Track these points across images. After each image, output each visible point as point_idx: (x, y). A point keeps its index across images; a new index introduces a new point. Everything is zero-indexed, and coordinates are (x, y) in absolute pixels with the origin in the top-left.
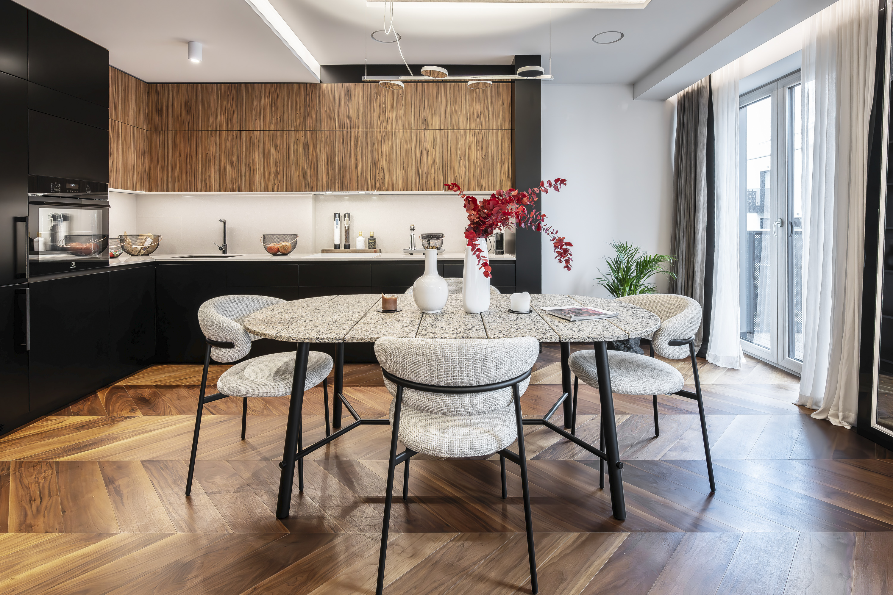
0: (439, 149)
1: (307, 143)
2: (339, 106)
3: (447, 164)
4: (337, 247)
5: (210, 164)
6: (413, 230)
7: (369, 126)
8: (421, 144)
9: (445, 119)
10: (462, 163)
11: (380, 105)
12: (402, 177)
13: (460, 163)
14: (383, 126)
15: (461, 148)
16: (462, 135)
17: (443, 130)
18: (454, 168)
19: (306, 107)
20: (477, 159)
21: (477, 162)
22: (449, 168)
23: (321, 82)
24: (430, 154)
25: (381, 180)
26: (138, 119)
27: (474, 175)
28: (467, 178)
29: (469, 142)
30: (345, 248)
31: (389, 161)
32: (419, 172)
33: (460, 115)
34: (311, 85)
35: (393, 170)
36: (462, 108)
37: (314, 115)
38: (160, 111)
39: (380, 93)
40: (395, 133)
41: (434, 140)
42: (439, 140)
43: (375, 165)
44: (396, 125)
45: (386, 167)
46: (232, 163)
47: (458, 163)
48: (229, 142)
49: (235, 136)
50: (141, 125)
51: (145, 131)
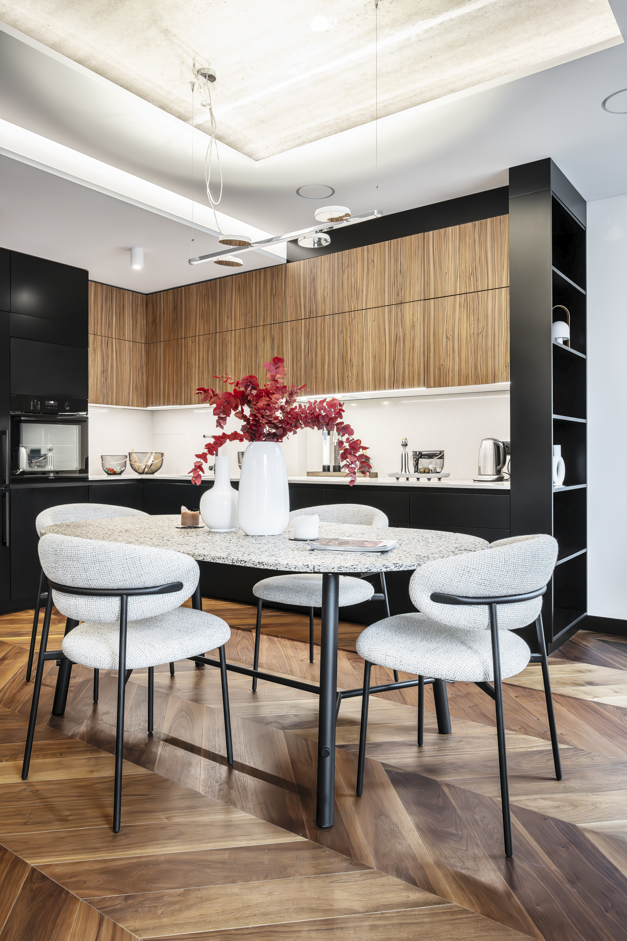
0: (419, 328)
1: (273, 339)
2: (305, 288)
3: (429, 348)
4: (326, 469)
5: (191, 375)
6: (405, 445)
7: (336, 308)
8: (396, 324)
9: (426, 284)
10: (450, 344)
11: (348, 279)
12: (374, 372)
13: (447, 344)
14: (351, 306)
15: (449, 322)
16: (449, 304)
17: (424, 300)
18: (439, 353)
19: (273, 296)
20: (470, 336)
21: (471, 341)
22: (432, 354)
23: (288, 261)
24: (408, 337)
25: (350, 379)
26: (134, 333)
27: (467, 362)
28: (456, 368)
29: (460, 313)
30: (334, 471)
31: (358, 352)
32: (393, 363)
33: (447, 275)
34: (277, 267)
35: (363, 364)
36: (450, 265)
37: (280, 304)
38: (154, 321)
39: (348, 263)
40: (366, 313)
41: (413, 315)
42: (419, 315)
43: (343, 358)
44: (366, 303)
45: (355, 361)
46: (208, 371)
47: (444, 346)
48: (206, 347)
49: (211, 340)
50: (138, 339)
51: (143, 345)
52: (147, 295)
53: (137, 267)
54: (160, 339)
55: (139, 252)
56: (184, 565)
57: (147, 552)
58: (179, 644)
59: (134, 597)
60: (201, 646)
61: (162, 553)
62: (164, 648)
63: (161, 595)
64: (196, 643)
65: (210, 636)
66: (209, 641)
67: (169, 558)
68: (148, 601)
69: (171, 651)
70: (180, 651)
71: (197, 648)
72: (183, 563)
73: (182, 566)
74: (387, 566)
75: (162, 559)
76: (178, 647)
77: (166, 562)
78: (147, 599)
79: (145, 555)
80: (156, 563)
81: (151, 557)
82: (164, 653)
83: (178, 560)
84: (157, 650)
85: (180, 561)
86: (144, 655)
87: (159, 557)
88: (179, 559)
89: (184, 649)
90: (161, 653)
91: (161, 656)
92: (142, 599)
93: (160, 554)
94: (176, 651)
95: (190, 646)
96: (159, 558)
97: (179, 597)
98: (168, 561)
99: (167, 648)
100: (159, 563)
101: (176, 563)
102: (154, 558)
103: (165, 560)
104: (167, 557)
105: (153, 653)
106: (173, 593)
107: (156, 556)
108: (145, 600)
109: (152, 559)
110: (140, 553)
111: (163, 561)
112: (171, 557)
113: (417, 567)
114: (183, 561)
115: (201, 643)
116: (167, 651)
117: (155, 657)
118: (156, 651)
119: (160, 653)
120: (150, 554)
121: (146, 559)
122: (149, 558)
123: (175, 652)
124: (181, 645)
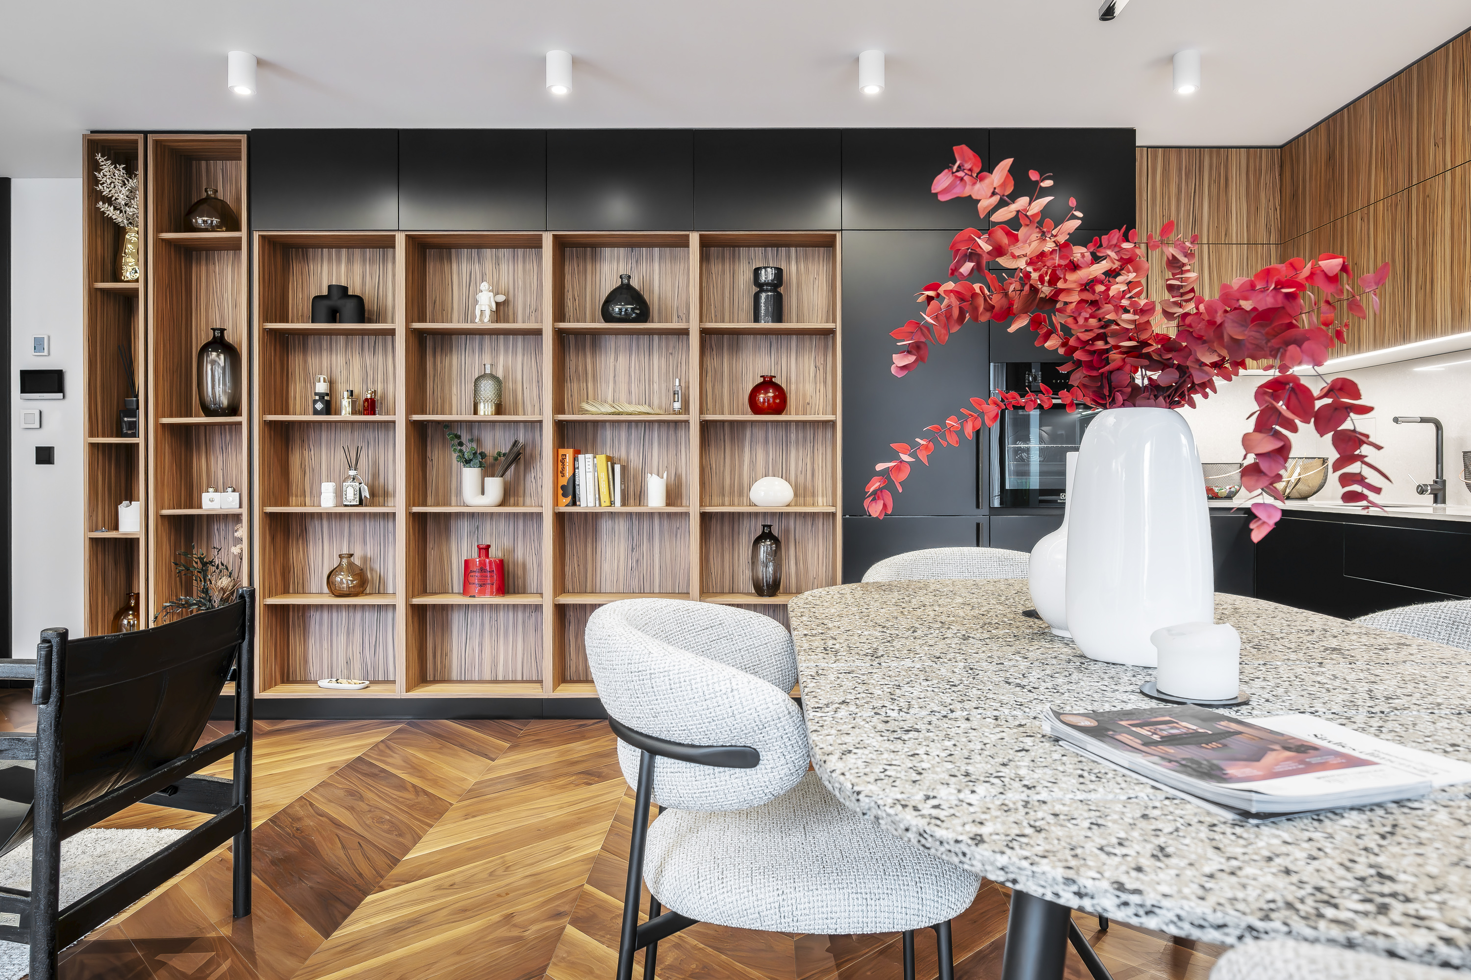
26: (1252, 227)
48: (1388, 225)
49: (1399, 207)
50: (1262, 237)
51: (1273, 247)
52: (1281, 147)
53: (1186, 89)
54: (1305, 228)
55: (1189, 59)
56: (746, 709)
57: (667, 665)
58: (776, 893)
59: (666, 759)
60: (834, 915)
61: (698, 672)
62: (741, 890)
63: (711, 767)
64: (820, 904)
65: (868, 896)
66: (860, 908)
67: (710, 687)
68: (684, 774)
69: (752, 904)
70: (772, 912)
71: (820, 916)
72: (745, 704)
73: (741, 711)
74: (1083, 891)
75: (694, 687)
76: (772, 900)
77: (701, 694)
78: (684, 770)
79: (662, 670)
80: (680, 693)
81: (671, 677)
82: (735, 902)
83: (730, 695)
84: (725, 890)
85: (737, 697)
86: (698, 891)
87: (687, 679)
88: (735, 693)
89: (786, 909)
90: (730, 900)
91: (728, 906)
92: (677, 765)
93: (693, 673)
94: (764, 907)
95: (802, 906)
96: (688, 683)
97: (750, 782)
98: (706, 693)
99: (746, 894)
100: (685, 693)
101: (726, 701)
102: (677, 681)
103: (700, 690)
104: (705, 683)
105: (714, 895)
106: (737, 770)
107: (681, 675)
108: (680, 770)
109: (672, 682)
110: (653, 663)
111: (695, 691)
112: (716, 685)
113: (1240, 938)
114: (743, 700)
115: (834, 909)
116: (743, 901)
117: (716, 905)
118: (721, 891)
119: (727, 900)
120: (671, 668)
121: (662, 679)
122: (667, 678)
123: (760, 908)
124: (781, 898)
